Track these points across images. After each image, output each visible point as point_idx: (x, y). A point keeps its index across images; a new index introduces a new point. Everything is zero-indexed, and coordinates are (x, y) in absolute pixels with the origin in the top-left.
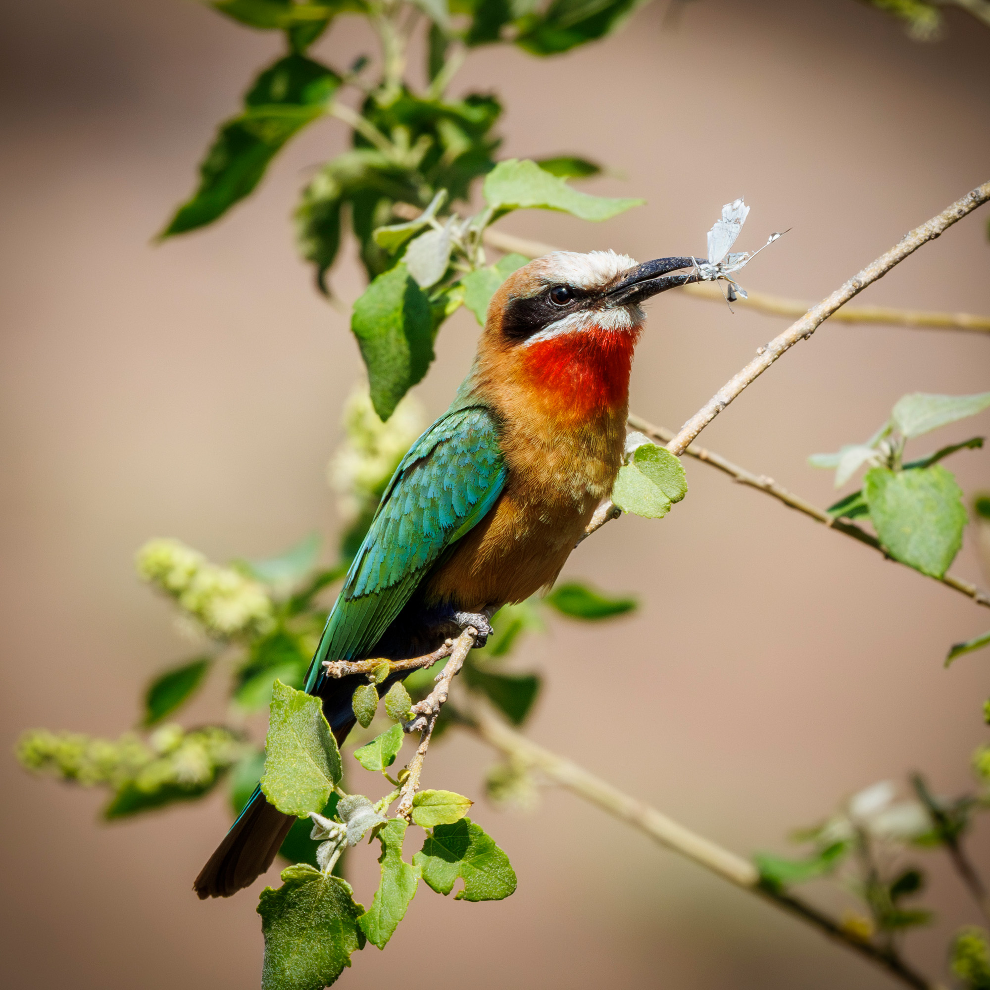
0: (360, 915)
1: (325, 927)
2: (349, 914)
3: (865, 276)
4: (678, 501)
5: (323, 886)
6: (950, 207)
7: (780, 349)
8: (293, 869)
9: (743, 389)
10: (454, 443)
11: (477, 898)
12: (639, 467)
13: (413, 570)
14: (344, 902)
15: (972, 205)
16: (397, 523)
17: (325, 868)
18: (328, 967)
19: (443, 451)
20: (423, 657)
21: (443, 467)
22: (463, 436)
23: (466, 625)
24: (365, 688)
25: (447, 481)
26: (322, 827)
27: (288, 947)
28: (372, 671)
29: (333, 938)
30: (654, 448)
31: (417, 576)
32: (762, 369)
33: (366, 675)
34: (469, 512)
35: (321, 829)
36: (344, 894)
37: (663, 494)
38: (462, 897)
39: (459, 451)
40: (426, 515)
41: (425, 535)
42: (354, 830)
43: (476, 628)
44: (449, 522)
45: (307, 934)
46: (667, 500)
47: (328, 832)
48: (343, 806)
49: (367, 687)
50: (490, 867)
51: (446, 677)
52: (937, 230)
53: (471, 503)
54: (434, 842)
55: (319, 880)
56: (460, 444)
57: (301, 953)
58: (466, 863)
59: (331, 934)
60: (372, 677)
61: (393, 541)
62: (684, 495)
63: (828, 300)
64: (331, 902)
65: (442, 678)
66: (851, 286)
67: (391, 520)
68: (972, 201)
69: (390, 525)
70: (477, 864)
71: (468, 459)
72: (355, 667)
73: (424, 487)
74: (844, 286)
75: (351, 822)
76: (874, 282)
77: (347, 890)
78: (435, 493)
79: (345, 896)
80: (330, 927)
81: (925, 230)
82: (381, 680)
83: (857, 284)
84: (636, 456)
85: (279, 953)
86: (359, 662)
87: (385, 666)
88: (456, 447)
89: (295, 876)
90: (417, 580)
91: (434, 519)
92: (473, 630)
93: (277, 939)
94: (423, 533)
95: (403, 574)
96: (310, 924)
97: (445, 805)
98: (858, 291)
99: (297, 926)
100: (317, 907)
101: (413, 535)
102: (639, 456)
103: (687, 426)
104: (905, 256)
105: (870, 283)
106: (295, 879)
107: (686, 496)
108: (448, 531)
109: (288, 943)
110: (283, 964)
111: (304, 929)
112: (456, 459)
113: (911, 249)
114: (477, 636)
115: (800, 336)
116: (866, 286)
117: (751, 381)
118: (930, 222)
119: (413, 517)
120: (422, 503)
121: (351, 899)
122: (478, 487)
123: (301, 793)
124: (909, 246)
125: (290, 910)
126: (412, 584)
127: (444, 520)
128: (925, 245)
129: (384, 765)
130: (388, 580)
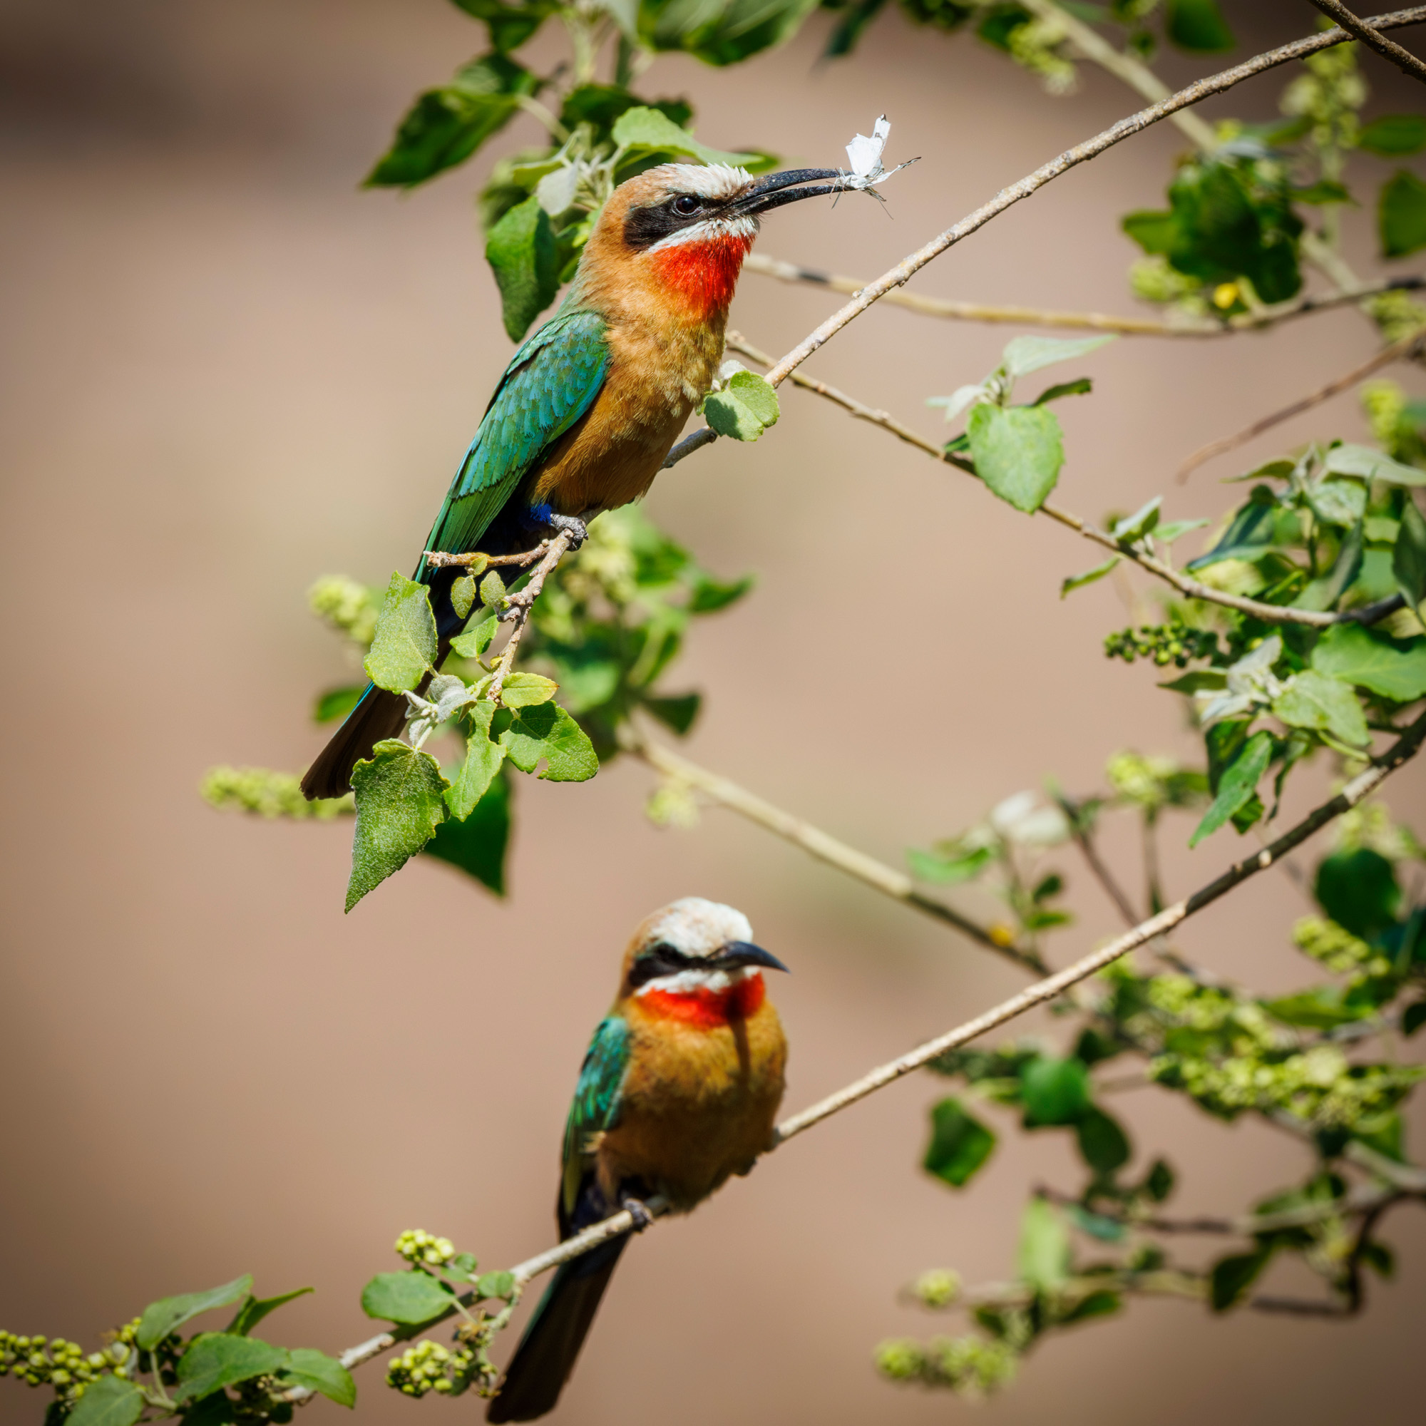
0: (446, 789)
1: (412, 800)
2: (435, 788)
3: (959, 229)
4: (770, 426)
5: (413, 760)
6: (1042, 168)
7: (875, 294)
8: (385, 743)
9: (838, 329)
10: (556, 347)
11: (558, 779)
12: (734, 392)
13: (514, 469)
14: (431, 776)
15: (1063, 166)
16: (501, 425)
17: (415, 743)
18: (413, 838)
19: (545, 355)
20: (520, 555)
21: (545, 369)
22: (563, 340)
23: (563, 528)
24: (464, 580)
25: (547, 384)
26: (415, 705)
27: (378, 818)
28: (471, 564)
29: (419, 811)
30: (749, 375)
31: (517, 474)
32: (857, 311)
33: (466, 568)
34: (567, 413)
35: (416, 709)
36: (431, 769)
37: (756, 419)
38: (545, 776)
39: (560, 354)
40: (528, 416)
41: (526, 435)
42: (445, 707)
43: (573, 531)
44: (548, 423)
45: (395, 806)
46: (760, 424)
47: (421, 711)
48: (436, 685)
49: (466, 579)
50: (573, 749)
51: (541, 573)
52: (1029, 189)
53: (569, 404)
54: (520, 722)
55: (409, 754)
56: (561, 348)
57: (389, 823)
58: (551, 744)
59: (418, 806)
60: (470, 569)
61: (496, 443)
62: (776, 419)
63: (923, 250)
64: (419, 776)
65: (537, 574)
66: (945, 238)
67: (495, 422)
68: (1064, 163)
69: (494, 427)
70: (561, 746)
71: (567, 363)
72: (454, 559)
73: (526, 389)
74: (939, 238)
75: (442, 701)
76: (967, 236)
77: (434, 765)
78: (536, 395)
79: (433, 770)
80: (417, 800)
81: (1018, 189)
82: (479, 572)
83: (951, 237)
84: (732, 382)
85: (369, 823)
86: (459, 555)
87: (483, 559)
88: (557, 351)
89: (387, 750)
90: (517, 478)
91: (534, 419)
92: (569, 533)
93: (367, 810)
94: (523, 433)
95: (505, 473)
96: (399, 796)
97: (532, 687)
98: (952, 242)
99: (387, 798)
100: (406, 781)
101: (515, 435)
102: (735, 383)
103: (784, 361)
104: (998, 212)
105: (963, 236)
106: (387, 753)
107: (778, 421)
108: (547, 431)
109: (377, 814)
110: (372, 834)
111: (393, 801)
112: (557, 362)
113: (1003, 206)
114: (572, 538)
115: (895, 283)
116: (959, 239)
117: (846, 323)
118: (1022, 181)
119: (516, 418)
120: (524, 405)
121: (437, 774)
122: (576, 389)
123: (398, 671)
124: (1002, 203)
125: (381, 782)
126: (514, 482)
127: (544, 421)
128: (1017, 202)
129: (478, 652)
130: (491, 480)
